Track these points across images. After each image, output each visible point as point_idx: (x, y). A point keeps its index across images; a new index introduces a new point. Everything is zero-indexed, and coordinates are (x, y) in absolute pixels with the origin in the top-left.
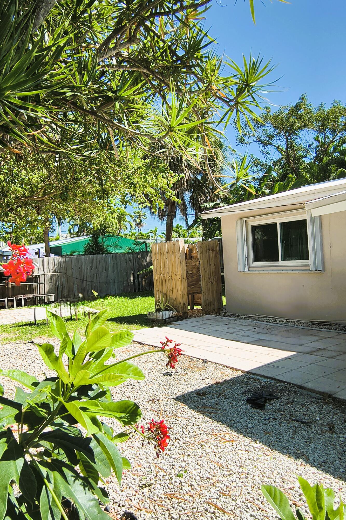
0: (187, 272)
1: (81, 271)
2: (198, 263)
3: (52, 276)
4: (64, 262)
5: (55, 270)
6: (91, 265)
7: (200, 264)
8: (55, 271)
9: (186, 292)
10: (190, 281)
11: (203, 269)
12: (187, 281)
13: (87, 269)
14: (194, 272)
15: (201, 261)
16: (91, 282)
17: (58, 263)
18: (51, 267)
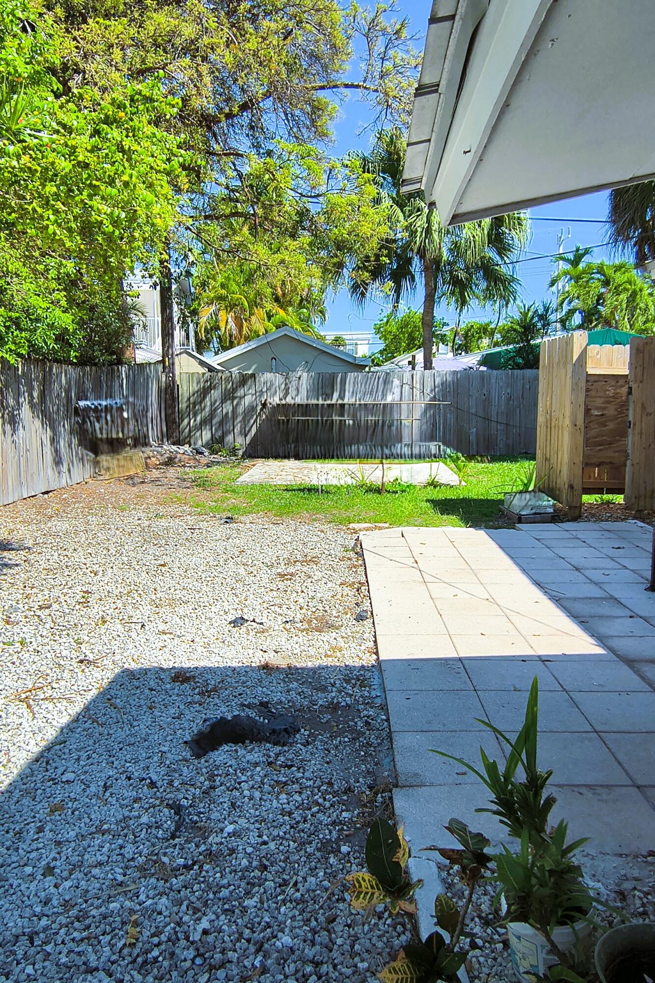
0: (587, 411)
1: (487, 402)
2: (625, 390)
3: (428, 407)
4: (453, 381)
5: (435, 397)
6: (509, 391)
7: (630, 392)
8: (434, 399)
9: (579, 459)
10: (593, 433)
11: (639, 406)
12: (586, 433)
13: (500, 397)
14: (611, 411)
15: (634, 386)
16: (507, 425)
17: (442, 384)
18: (428, 390)
